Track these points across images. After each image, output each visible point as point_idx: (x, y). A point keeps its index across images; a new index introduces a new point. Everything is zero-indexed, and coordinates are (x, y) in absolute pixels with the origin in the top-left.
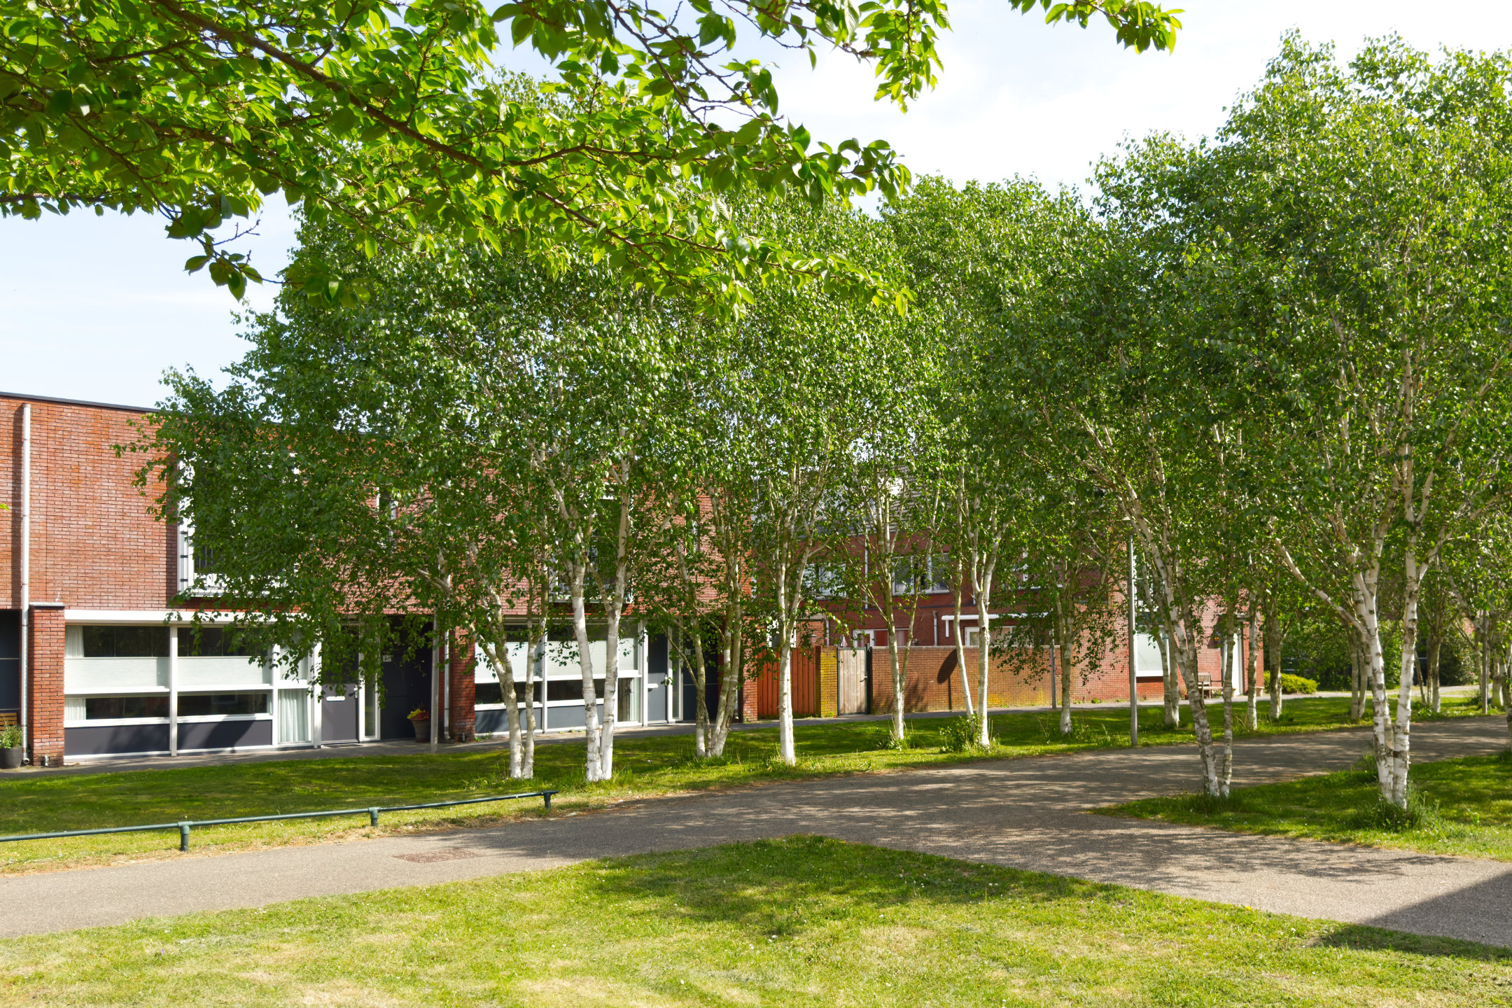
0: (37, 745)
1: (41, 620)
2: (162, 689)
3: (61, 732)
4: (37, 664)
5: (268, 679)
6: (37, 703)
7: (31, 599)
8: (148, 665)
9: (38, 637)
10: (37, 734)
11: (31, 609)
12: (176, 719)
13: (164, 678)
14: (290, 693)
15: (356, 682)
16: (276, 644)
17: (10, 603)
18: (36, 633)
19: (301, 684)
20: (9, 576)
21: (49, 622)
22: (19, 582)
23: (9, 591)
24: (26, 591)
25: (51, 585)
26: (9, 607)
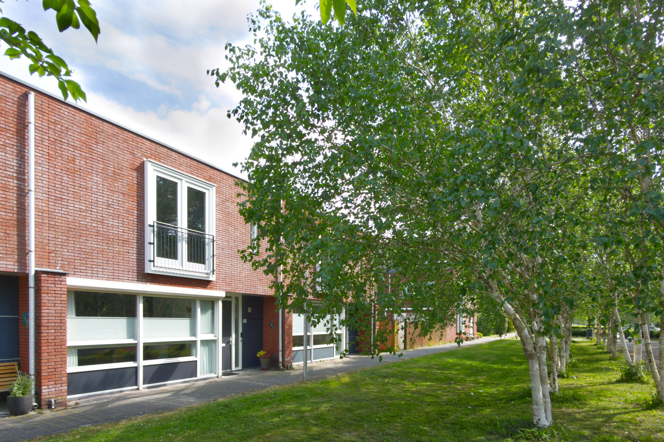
0: (45, 391)
1: (47, 283)
2: (132, 341)
3: (65, 379)
4: (44, 321)
5: (193, 332)
6: (44, 356)
7: (37, 265)
8: (121, 323)
9: (45, 298)
10: (44, 382)
11: (36, 272)
12: (142, 363)
13: (133, 332)
14: (205, 343)
15: (230, 335)
16: (199, 310)
17: (16, 267)
18: (43, 295)
19: (211, 337)
20: (16, 243)
21: (53, 286)
22: (25, 249)
23: (16, 257)
24: (32, 257)
25: (54, 255)
26: (16, 271)
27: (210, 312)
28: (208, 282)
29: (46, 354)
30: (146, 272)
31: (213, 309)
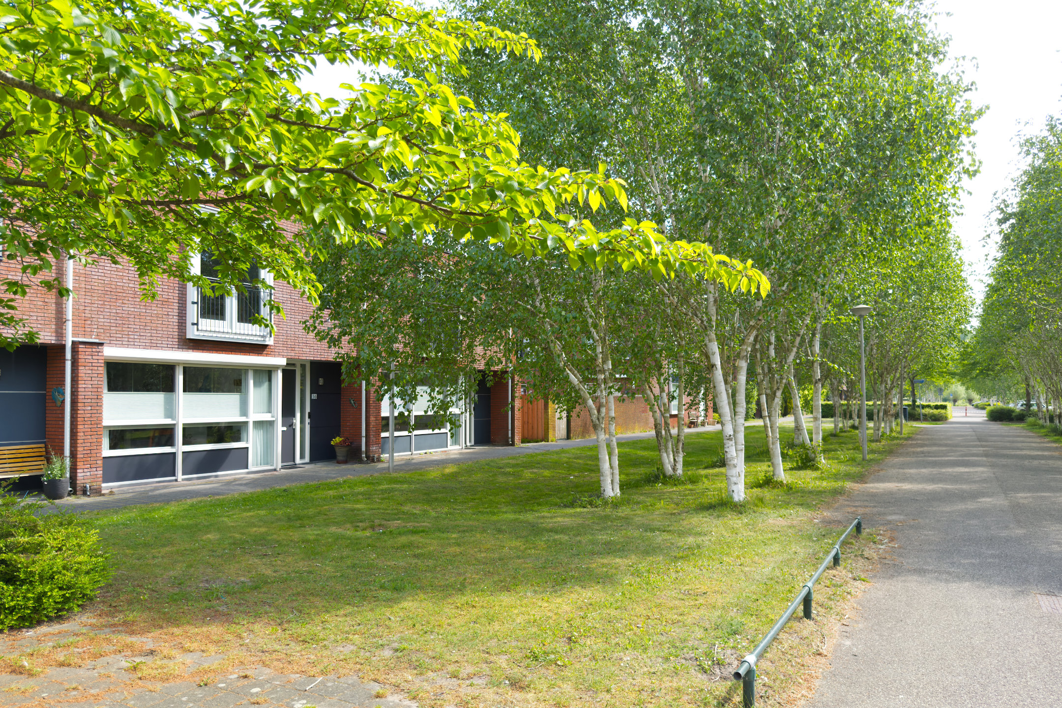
0: (80, 474)
1: (85, 354)
2: (168, 421)
3: (100, 462)
4: (81, 397)
5: (244, 411)
6: (80, 434)
7: (74, 335)
8: (157, 398)
9: (82, 371)
10: (80, 464)
11: (74, 343)
12: (180, 448)
13: (170, 411)
14: (259, 424)
15: (293, 415)
16: (251, 383)
17: (54, 338)
18: (80, 368)
19: (267, 417)
20: (54, 312)
21: (90, 357)
22: (62, 318)
23: (54, 327)
24: (69, 327)
25: (89, 322)
26: (53, 342)
27: (266, 385)
28: (265, 347)
29: (82, 434)
30: (188, 337)
31: (270, 380)
